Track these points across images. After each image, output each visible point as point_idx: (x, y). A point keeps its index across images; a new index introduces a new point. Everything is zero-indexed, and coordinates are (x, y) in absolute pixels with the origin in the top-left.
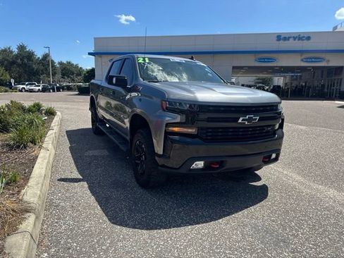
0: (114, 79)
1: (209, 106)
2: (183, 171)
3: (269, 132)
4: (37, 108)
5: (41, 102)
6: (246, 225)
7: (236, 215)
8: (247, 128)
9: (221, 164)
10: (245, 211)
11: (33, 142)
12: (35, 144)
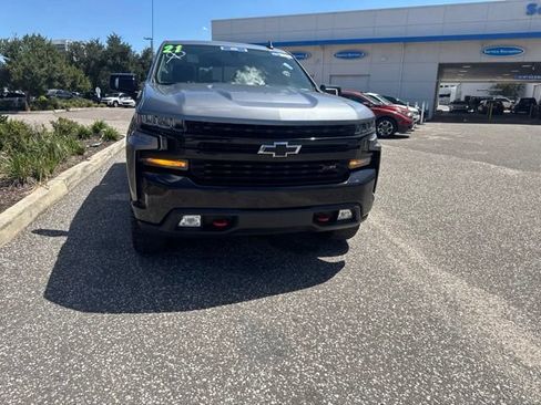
0: (117, 80)
2: (166, 228)
3: (331, 172)
6: (242, 321)
9: (232, 222)
10: (253, 302)
11: (36, 176)
12: (38, 180)
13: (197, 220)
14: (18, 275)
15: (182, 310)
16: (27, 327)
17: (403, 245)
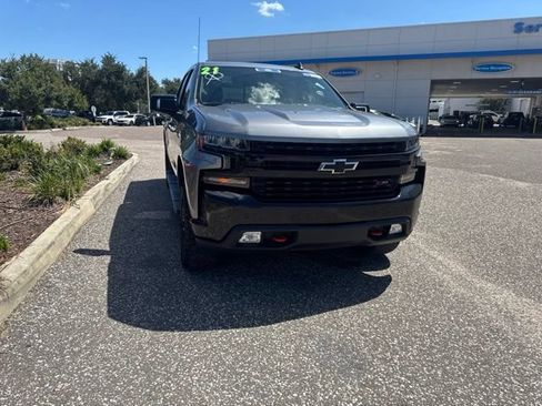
0: (159, 101)
1: (269, 143)
2: (226, 245)
3: (384, 187)
4: (106, 148)
5: (112, 140)
6: (311, 337)
7: (307, 320)
8: (334, 180)
9: (292, 237)
10: (316, 317)
11: (64, 196)
12: (67, 199)
13: (257, 236)
14: (75, 295)
15: (249, 326)
16: (101, 347)
17: (440, 258)
